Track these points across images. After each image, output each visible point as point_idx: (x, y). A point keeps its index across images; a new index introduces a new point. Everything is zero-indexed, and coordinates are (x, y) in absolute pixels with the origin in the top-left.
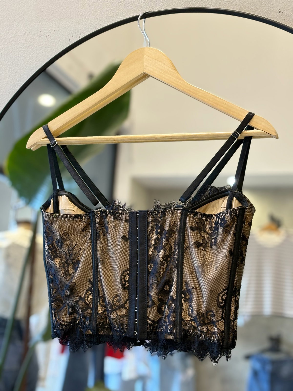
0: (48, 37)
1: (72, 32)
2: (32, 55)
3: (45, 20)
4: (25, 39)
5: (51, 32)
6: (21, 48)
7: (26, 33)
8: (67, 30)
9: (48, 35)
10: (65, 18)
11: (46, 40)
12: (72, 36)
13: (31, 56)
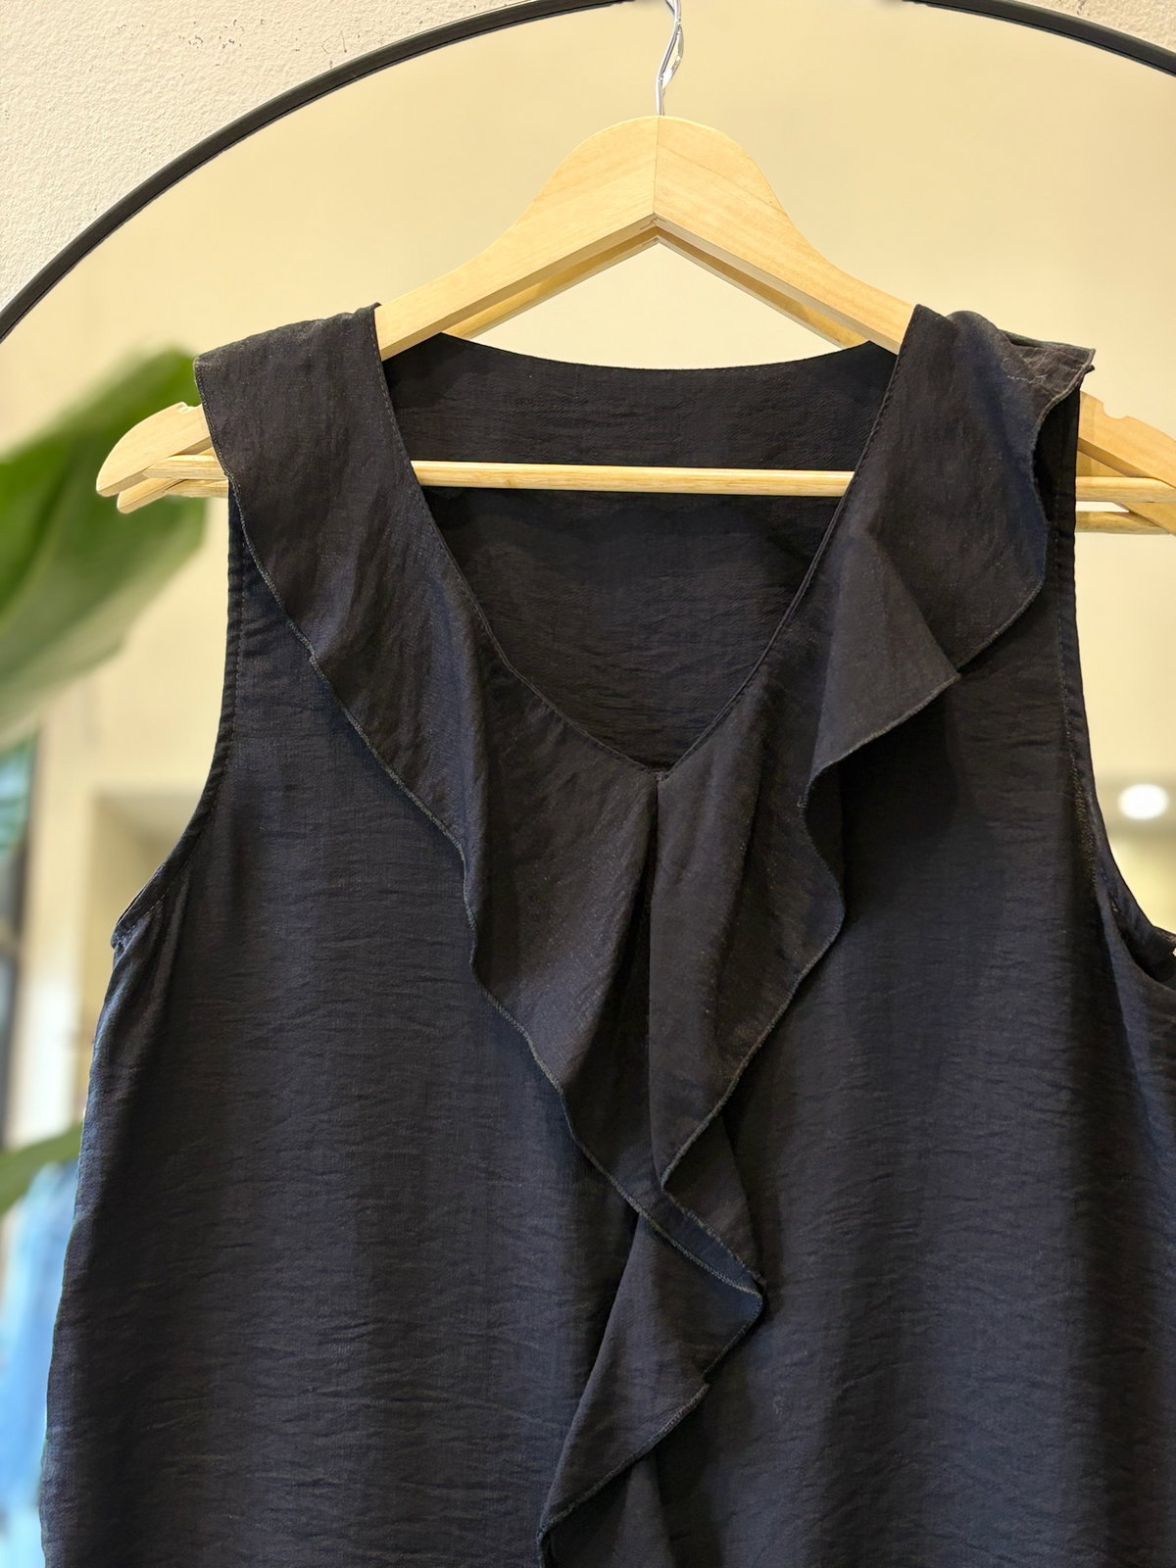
0: (230, 47)
1: (341, 32)
4: (121, 50)
5: (243, 29)
7: (125, 25)
8: (321, 23)
9: (231, 41)
11: (221, 62)
12: (341, 48)
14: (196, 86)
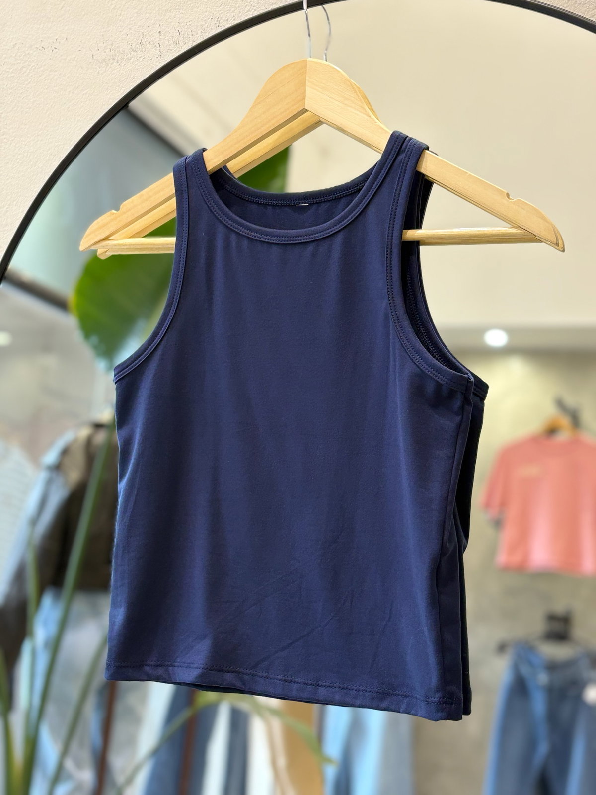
0: (55, 51)
1: (97, 42)
2: (27, 85)
3: (50, 18)
4: (14, 55)
5: (60, 42)
6: (9, 71)
7: (16, 44)
8: (89, 37)
9: (55, 48)
10: (84, 15)
11: (51, 57)
12: (96, 48)
13: (25, 87)
14: (42, 69)
